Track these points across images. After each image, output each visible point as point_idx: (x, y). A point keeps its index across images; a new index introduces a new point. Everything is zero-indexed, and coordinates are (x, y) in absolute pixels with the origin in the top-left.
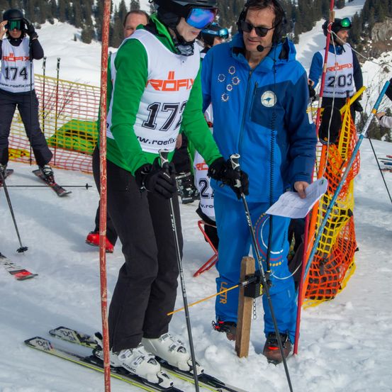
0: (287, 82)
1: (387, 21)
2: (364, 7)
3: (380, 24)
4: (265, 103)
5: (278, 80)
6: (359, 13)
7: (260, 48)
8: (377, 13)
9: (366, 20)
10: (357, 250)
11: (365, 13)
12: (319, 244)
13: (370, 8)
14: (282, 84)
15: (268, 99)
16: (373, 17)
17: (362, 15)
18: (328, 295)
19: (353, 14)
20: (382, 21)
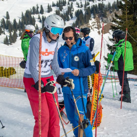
0: (82, 52)
1: (85, 25)
2: (77, 20)
3: (82, 26)
4: (75, 60)
5: (79, 52)
6: (75, 22)
7: (72, 44)
8: (81, 22)
9: (77, 25)
10: (103, 108)
11: (77, 22)
12: (94, 107)
13: (78, 21)
14: (81, 54)
15: (77, 59)
16: (79, 24)
17: (76, 23)
18: (98, 125)
19: (73, 23)
20: (83, 25)
